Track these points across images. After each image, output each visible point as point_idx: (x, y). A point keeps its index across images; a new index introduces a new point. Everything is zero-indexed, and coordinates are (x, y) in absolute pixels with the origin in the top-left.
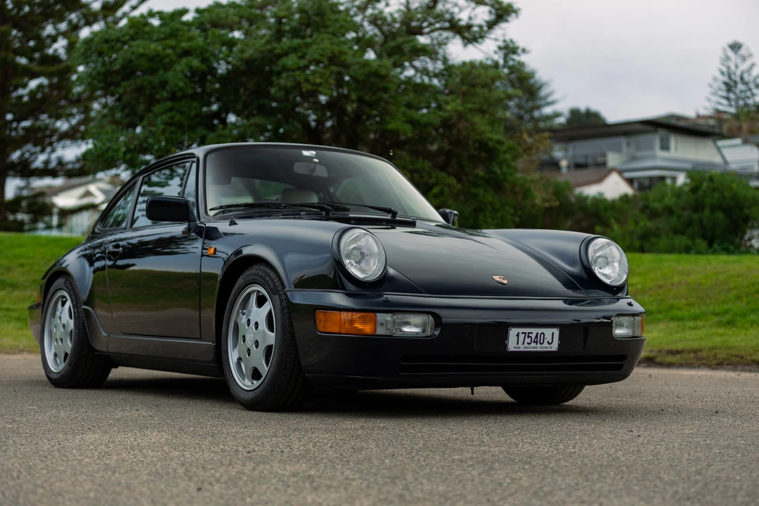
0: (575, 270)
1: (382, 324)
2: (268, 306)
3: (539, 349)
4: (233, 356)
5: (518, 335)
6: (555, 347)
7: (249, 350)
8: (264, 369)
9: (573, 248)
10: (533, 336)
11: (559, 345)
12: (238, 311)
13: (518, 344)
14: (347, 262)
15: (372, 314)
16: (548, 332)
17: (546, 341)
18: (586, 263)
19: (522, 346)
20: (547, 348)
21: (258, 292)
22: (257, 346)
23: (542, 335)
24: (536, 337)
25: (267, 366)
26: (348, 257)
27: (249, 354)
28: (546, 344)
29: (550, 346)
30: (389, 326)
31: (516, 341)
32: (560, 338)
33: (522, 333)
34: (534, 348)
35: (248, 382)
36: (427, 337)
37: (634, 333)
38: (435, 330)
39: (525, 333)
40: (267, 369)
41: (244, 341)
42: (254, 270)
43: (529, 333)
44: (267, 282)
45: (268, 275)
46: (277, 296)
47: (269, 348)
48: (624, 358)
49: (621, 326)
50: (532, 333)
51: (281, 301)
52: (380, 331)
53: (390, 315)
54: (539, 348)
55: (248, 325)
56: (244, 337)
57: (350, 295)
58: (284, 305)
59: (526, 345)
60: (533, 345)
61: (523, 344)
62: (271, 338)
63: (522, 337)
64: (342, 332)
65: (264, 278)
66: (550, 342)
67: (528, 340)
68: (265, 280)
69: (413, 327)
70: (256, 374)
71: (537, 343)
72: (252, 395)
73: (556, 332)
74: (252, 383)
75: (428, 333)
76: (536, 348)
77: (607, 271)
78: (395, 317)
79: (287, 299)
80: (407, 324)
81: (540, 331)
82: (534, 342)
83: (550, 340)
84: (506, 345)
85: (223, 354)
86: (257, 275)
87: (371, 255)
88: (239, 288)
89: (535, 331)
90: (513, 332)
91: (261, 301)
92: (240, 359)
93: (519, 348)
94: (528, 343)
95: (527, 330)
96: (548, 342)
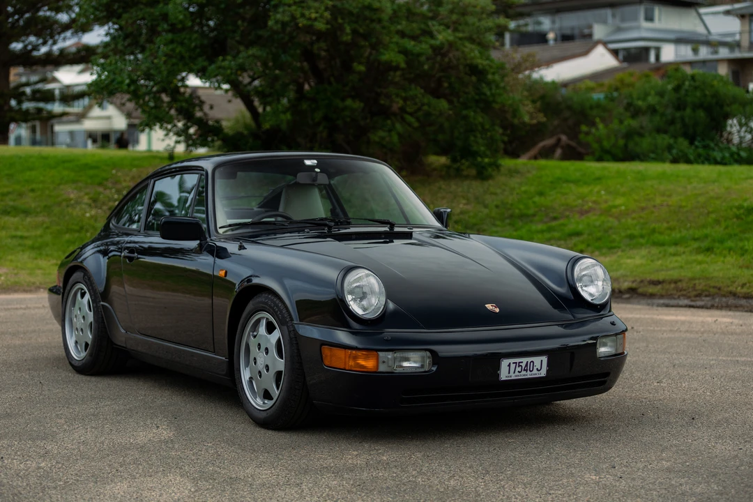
0: (562, 290)
1: (384, 362)
2: (277, 334)
3: (529, 377)
4: (245, 375)
5: (509, 365)
6: (543, 373)
7: (260, 372)
8: (275, 393)
9: (561, 265)
10: (523, 365)
11: (547, 371)
12: (249, 333)
13: (509, 373)
14: (349, 298)
15: (375, 353)
16: (537, 360)
17: (535, 368)
18: (571, 282)
19: (513, 375)
20: (536, 374)
21: (267, 319)
22: (268, 370)
23: (532, 363)
24: (527, 365)
25: (278, 389)
26: (351, 293)
27: (260, 376)
28: (535, 371)
29: (539, 372)
30: (391, 363)
31: (508, 370)
32: (548, 365)
33: (514, 363)
34: (524, 375)
35: (259, 401)
36: (425, 372)
37: (616, 350)
38: (433, 366)
39: (516, 363)
40: (277, 393)
41: (255, 363)
42: (262, 298)
43: (519, 363)
44: (276, 313)
45: (277, 306)
46: (286, 327)
47: (279, 374)
48: (607, 374)
49: (605, 345)
50: (522, 362)
51: (289, 332)
52: (382, 368)
53: (391, 353)
54: (529, 375)
55: (259, 349)
56: (255, 359)
57: (354, 333)
58: (292, 336)
59: (517, 373)
60: (524, 373)
61: (514, 373)
62: (280, 364)
63: (513, 366)
64: (347, 368)
65: (272, 308)
66: (539, 369)
67: (519, 369)
68: (274, 310)
69: (412, 363)
70: (267, 395)
71: (527, 371)
72: (264, 415)
73: (545, 359)
74: (264, 403)
75: (426, 368)
76: (527, 375)
77: (592, 289)
78: (395, 355)
79: (295, 330)
80: (407, 360)
81: (529, 359)
82: (524, 370)
83: (539, 367)
84: (498, 375)
85: (236, 372)
86: (266, 303)
87: (373, 292)
88: (249, 313)
89: (524, 360)
90: (505, 363)
91: (270, 329)
92: (251, 378)
93: (511, 377)
94: (519, 372)
95: (517, 360)
96: (537, 369)
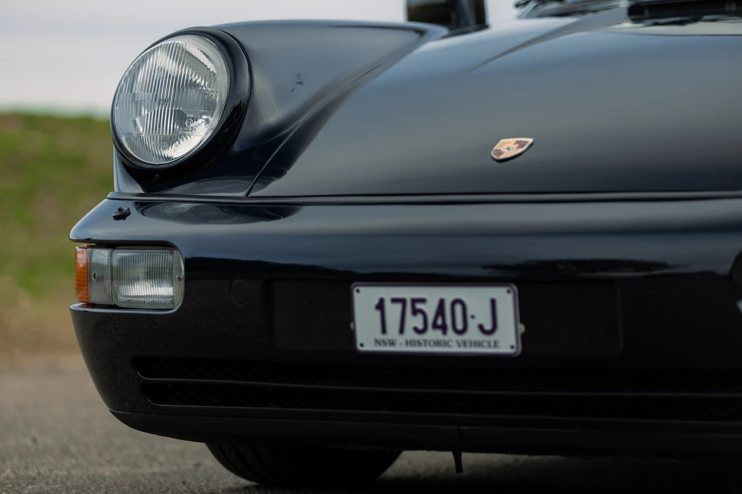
3: (454, 349)
5: (380, 306)
6: (506, 341)
10: (430, 309)
11: (525, 339)
13: (384, 331)
16: (477, 299)
17: (473, 325)
19: (400, 339)
20: (480, 344)
23: (458, 308)
24: (440, 311)
28: (473, 334)
29: (492, 338)
31: (380, 323)
32: (522, 317)
33: (394, 301)
34: (438, 343)
39: (403, 301)
43: (414, 301)
50: (423, 301)
54: (453, 345)
59: (410, 334)
60: (433, 334)
61: (402, 331)
63: (393, 311)
66: (488, 327)
67: (418, 322)
71: (444, 328)
73: (505, 298)
76: (446, 344)
81: (449, 294)
82: (435, 326)
83: (488, 321)
84: (350, 336)
89: (432, 296)
90: (365, 298)
93: (392, 343)
94: (416, 330)
95: (408, 293)
96: (481, 327)
